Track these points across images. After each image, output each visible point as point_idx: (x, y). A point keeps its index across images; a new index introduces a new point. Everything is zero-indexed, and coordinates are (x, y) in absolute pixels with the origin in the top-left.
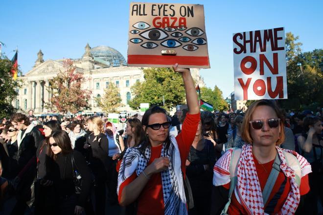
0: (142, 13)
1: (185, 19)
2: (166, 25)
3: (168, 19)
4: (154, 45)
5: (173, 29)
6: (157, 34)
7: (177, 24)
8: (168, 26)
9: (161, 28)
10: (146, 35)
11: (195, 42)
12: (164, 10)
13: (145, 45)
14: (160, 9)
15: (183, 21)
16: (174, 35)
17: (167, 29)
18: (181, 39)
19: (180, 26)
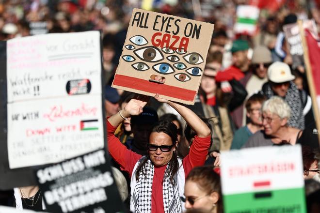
0: (143, 24)
1: (187, 40)
2: (165, 44)
3: (169, 36)
4: (145, 68)
5: (171, 51)
6: (153, 54)
7: (177, 45)
8: (167, 47)
9: (159, 47)
10: (140, 53)
11: (190, 71)
12: (168, 25)
13: (136, 66)
14: (164, 22)
15: (184, 42)
16: (170, 58)
17: (164, 49)
18: (176, 65)
19: (180, 49)
